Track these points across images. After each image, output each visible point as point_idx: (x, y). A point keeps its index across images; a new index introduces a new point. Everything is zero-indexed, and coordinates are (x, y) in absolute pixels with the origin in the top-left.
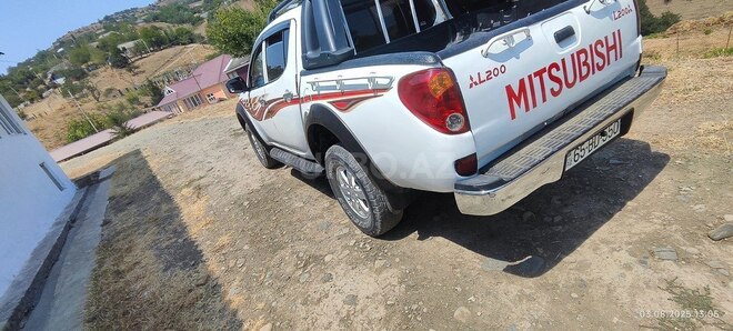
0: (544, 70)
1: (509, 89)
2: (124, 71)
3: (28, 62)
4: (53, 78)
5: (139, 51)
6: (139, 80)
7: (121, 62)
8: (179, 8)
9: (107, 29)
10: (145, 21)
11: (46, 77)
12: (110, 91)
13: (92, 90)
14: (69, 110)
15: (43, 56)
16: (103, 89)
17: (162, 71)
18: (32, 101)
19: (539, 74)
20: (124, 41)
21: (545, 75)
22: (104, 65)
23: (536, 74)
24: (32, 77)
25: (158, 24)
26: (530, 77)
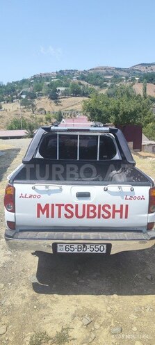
0: (63, 205)
1: (39, 206)
2: (53, 101)
3: (17, 82)
4: (22, 94)
5: (66, 94)
6: (57, 109)
7: (54, 97)
8: (97, 77)
9: (57, 77)
10: (78, 79)
11: (19, 92)
12: (41, 109)
13: (33, 106)
14: (19, 112)
15: (23, 82)
16: (38, 108)
17: (71, 108)
18: (8, 102)
19: (60, 206)
20: (61, 86)
21: (63, 208)
22: (46, 95)
23: (57, 205)
24: (14, 90)
25: (82, 82)
26: (53, 205)
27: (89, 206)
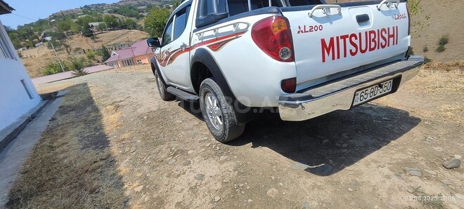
0: (347, 36)
1: (323, 41)
2: (89, 38)
3: (31, 25)
4: (45, 35)
5: (101, 28)
6: (97, 46)
7: (89, 34)
8: (131, 8)
9: (84, 13)
10: (109, 12)
11: (40, 34)
12: (78, 49)
13: (67, 47)
14: (50, 56)
15: (41, 22)
16: (74, 48)
17: (113, 43)
18: (28, 47)
19: (344, 37)
20: (93, 21)
21: (348, 40)
22: (78, 33)
23: (342, 37)
24: (31, 33)
25: (116, 15)
26: (337, 38)
27: (371, 32)
